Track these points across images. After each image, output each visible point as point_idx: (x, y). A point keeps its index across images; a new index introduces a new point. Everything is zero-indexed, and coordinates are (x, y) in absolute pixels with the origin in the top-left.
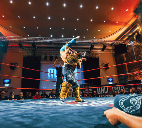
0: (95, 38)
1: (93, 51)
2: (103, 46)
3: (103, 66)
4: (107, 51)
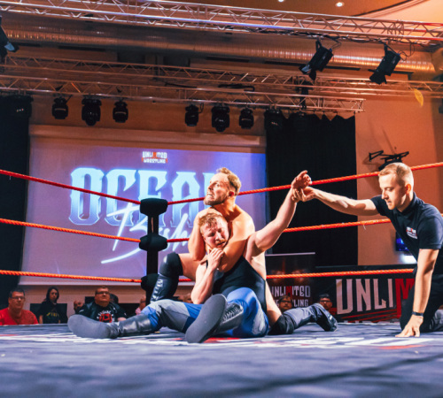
4: (403, 85)
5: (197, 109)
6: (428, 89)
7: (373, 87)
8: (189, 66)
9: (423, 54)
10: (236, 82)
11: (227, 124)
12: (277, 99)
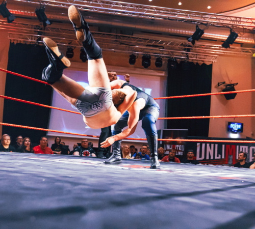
0: (209, 7)
1: (200, 47)
2: (229, 33)
3: (220, 90)
4: (238, 49)
5: (135, 56)
6: (250, 52)
7: (222, 50)
8: (132, 35)
9: (249, 34)
10: (155, 44)
11: (149, 65)
12: (175, 53)
